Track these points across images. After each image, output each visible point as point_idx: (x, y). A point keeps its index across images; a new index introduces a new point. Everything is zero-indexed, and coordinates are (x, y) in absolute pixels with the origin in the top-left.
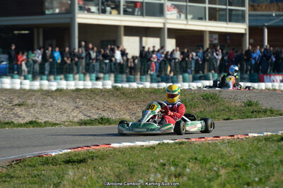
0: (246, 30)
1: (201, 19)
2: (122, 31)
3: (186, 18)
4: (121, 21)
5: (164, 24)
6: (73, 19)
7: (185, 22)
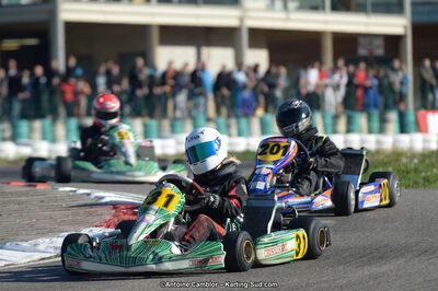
0: (405, 27)
1: (315, 8)
2: (155, 35)
3: (285, 7)
4: (153, 15)
5: (241, 19)
6: (53, 13)
7: (283, 15)
